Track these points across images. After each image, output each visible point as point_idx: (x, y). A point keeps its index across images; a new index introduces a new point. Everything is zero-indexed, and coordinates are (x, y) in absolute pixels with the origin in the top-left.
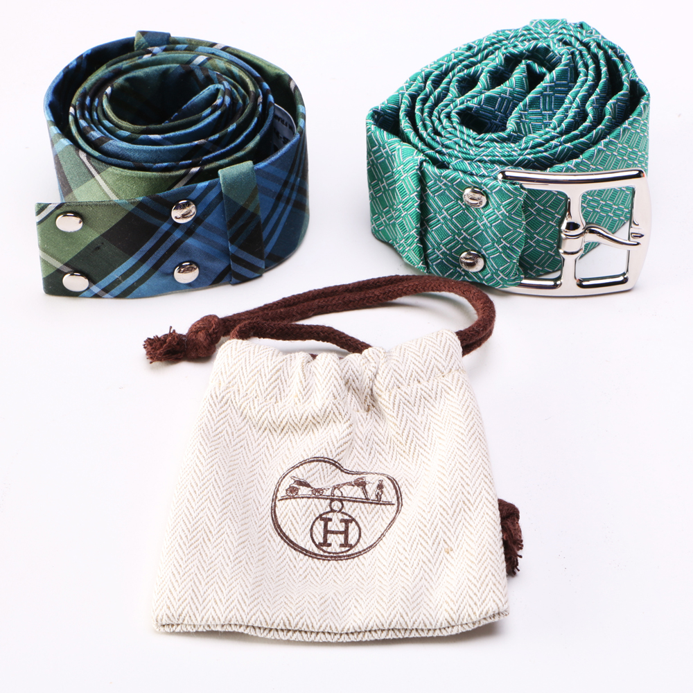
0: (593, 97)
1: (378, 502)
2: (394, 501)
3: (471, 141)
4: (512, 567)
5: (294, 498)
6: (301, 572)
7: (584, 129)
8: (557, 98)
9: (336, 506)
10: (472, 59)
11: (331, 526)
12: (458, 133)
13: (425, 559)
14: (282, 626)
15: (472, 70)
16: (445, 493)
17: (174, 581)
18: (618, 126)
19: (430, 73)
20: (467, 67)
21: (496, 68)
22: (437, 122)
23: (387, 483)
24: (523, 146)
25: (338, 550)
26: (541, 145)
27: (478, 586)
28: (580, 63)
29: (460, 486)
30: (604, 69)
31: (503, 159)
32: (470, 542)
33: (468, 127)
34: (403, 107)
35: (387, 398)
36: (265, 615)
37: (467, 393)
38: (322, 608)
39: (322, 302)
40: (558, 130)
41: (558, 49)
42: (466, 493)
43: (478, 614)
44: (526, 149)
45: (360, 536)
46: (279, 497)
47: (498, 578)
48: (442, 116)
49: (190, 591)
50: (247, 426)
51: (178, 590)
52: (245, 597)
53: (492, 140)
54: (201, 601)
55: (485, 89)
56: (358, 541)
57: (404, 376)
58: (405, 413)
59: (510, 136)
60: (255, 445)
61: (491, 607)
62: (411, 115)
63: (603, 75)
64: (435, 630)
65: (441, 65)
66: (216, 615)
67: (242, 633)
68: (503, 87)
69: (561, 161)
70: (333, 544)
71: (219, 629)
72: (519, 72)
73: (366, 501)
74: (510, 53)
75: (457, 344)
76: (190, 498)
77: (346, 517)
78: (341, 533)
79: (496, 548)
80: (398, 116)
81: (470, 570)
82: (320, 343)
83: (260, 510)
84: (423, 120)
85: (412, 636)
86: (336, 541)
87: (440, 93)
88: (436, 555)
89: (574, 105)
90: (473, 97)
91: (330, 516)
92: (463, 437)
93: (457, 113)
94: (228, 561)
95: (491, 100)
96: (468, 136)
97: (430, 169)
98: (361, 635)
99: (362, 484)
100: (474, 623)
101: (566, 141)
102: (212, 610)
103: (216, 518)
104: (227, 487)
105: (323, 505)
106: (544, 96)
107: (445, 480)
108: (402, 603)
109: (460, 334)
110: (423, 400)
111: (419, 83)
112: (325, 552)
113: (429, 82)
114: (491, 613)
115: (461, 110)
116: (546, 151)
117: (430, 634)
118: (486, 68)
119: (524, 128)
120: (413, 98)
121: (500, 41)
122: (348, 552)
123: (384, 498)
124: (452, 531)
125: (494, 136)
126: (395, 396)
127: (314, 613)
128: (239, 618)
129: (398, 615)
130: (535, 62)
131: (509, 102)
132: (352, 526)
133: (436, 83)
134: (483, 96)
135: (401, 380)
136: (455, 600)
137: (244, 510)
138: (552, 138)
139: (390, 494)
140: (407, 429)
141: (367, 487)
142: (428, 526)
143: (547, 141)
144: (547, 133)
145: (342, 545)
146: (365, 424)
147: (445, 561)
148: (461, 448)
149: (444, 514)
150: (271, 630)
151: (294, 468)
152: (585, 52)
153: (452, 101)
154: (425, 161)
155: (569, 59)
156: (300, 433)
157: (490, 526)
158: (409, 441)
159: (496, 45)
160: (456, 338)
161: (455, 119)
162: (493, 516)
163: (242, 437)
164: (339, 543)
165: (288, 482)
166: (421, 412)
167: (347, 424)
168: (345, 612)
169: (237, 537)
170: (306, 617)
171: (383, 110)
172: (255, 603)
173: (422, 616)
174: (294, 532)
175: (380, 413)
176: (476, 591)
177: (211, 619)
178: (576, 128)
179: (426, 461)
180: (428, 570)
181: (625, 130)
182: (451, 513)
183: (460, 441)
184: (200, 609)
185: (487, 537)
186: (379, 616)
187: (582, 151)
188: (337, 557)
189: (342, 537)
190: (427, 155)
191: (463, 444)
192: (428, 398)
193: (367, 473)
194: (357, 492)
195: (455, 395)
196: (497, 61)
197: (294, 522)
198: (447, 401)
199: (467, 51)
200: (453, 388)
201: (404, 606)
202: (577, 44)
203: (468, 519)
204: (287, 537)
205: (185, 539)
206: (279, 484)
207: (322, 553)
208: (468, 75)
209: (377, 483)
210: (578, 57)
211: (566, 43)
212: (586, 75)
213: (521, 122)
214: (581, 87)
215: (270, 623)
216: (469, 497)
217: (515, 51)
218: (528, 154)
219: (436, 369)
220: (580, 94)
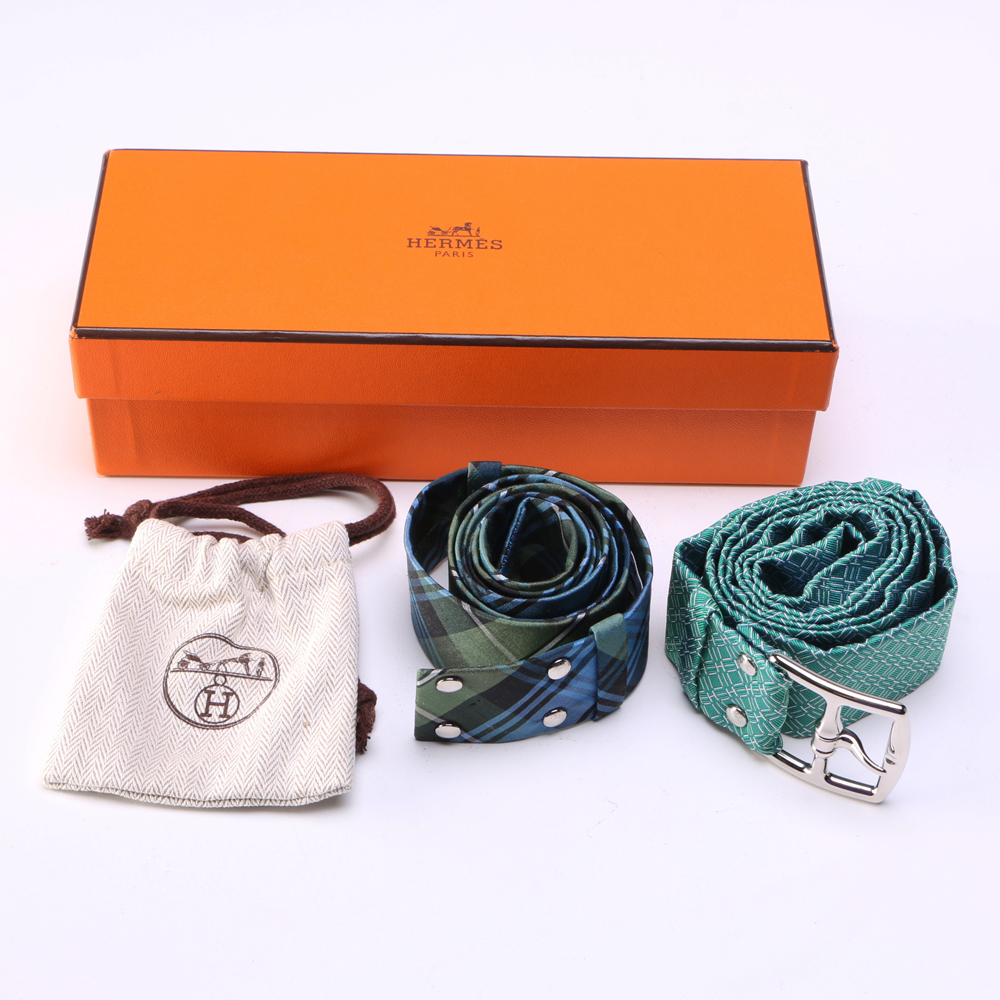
0: (895, 582)
1: (258, 677)
2: (273, 677)
3: (763, 599)
4: (361, 746)
5: (184, 671)
6: (181, 739)
7: (876, 615)
8: (863, 571)
9: (220, 680)
10: (794, 508)
11: (214, 699)
12: (754, 587)
13: (284, 729)
14: (151, 792)
15: (791, 520)
16: (312, 673)
17: (64, 744)
18: (914, 616)
19: (749, 514)
20: (789, 515)
21: (813, 523)
22: (738, 569)
23: (268, 661)
24: (811, 619)
25: (217, 721)
26: (828, 621)
27: (326, 762)
28: (895, 541)
29: (326, 668)
30: (916, 554)
31: (786, 628)
32: (326, 721)
33: (766, 583)
34: (712, 547)
35: (277, 582)
36: (138, 781)
37: (347, 582)
38: (190, 777)
39: (249, 492)
40: (850, 609)
41: (879, 521)
42: (330, 675)
43: (322, 788)
44: (811, 622)
45: (238, 708)
46: (172, 669)
47: (344, 756)
48: (745, 564)
49: (76, 755)
50: (155, 599)
51: (66, 753)
52: (122, 764)
53: (784, 603)
54: (84, 764)
55: (796, 544)
56: (236, 712)
57: (293, 563)
58: (292, 597)
59: (802, 603)
60: (159, 616)
61: (334, 783)
62: (716, 556)
63: (913, 560)
64: (286, 801)
65: (763, 508)
66: (96, 778)
67: (118, 796)
68: (814, 547)
69: (844, 643)
70: (214, 714)
71: (98, 790)
72: (834, 534)
73: (247, 676)
74: (832, 511)
75: (345, 536)
76: (91, 666)
77: (228, 691)
78: (221, 704)
79: (347, 729)
80: (706, 555)
81: (321, 748)
82: (233, 522)
83: (155, 679)
84: (725, 564)
85: (267, 804)
86: (216, 711)
87: (751, 537)
88: (295, 727)
89: (875, 586)
90: (781, 550)
91: (213, 689)
92: (336, 623)
93: (760, 564)
94: (114, 729)
95: (797, 558)
96: (763, 592)
97: (718, 623)
98: (222, 803)
99: (245, 660)
100: (320, 796)
101: (853, 624)
102: (92, 774)
103: (111, 687)
104: (125, 657)
105: (208, 679)
106: (850, 567)
107: (314, 660)
108: (258, 774)
109: (350, 528)
110: (308, 585)
111: (734, 523)
112: (205, 721)
113: (745, 523)
114: (333, 788)
115: (764, 561)
116: (831, 629)
117: (283, 804)
118: (806, 520)
119: (821, 594)
120: (725, 537)
121: (827, 495)
122: (226, 722)
123: (263, 675)
124: (313, 707)
125: (786, 599)
126: (284, 581)
127: (181, 782)
128: (115, 783)
129: (254, 787)
130: (854, 525)
131: (816, 562)
132: (233, 698)
133: (752, 526)
134: (791, 552)
135: (291, 566)
136: (304, 774)
137: (138, 680)
138: (841, 617)
139: (269, 671)
140: (292, 612)
141: (249, 664)
142: (292, 700)
143: (836, 619)
144: (837, 611)
145: (221, 716)
146: (258, 603)
147: (301, 734)
148: (333, 633)
149: (308, 691)
150: (143, 795)
151: (188, 642)
152: (904, 531)
153: (761, 550)
154: (715, 612)
155: (884, 535)
156: (199, 608)
157: (345, 708)
158: (292, 623)
159: (822, 499)
160: (345, 530)
161: (756, 570)
162: (350, 699)
163: (148, 609)
164: (219, 714)
165: (181, 656)
166: (306, 596)
167: (240, 604)
168: (210, 781)
169: (126, 706)
170: (174, 785)
171: (694, 543)
172: (131, 770)
173: (275, 787)
174: (181, 703)
175: (271, 594)
176: (323, 767)
177: (90, 782)
178: (867, 613)
179: (305, 641)
180: (285, 740)
181: (919, 621)
182: (314, 692)
183: (333, 627)
184: (82, 772)
185: (341, 718)
186: (237, 786)
187: (869, 636)
188: (215, 726)
189: (222, 709)
190: (720, 606)
191: (336, 629)
192: (313, 584)
193: (254, 649)
194: (240, 668)
195: (337, 584)
196: (817, 517)
197: (181, 693)
198: (330, 589)
199: (792, 498)
200: (336, 577)
201: (260, 777)
202: (899, 519)
203: (328, 699)
204: (174, 706)
205: (80, 705)
206: (173, 657)
207: (202, 722)
208: (786, 524)
209: (259, 660)
210: (895, 534)
211: (890, 515)
212: (897, 556)
213: (820, 588)
214: (888, 567)
215: (141, 789)
216: (332, 678)
217: (837, 510)
218: (812, 629)
219: (323, 558)
220: (884, 575)
